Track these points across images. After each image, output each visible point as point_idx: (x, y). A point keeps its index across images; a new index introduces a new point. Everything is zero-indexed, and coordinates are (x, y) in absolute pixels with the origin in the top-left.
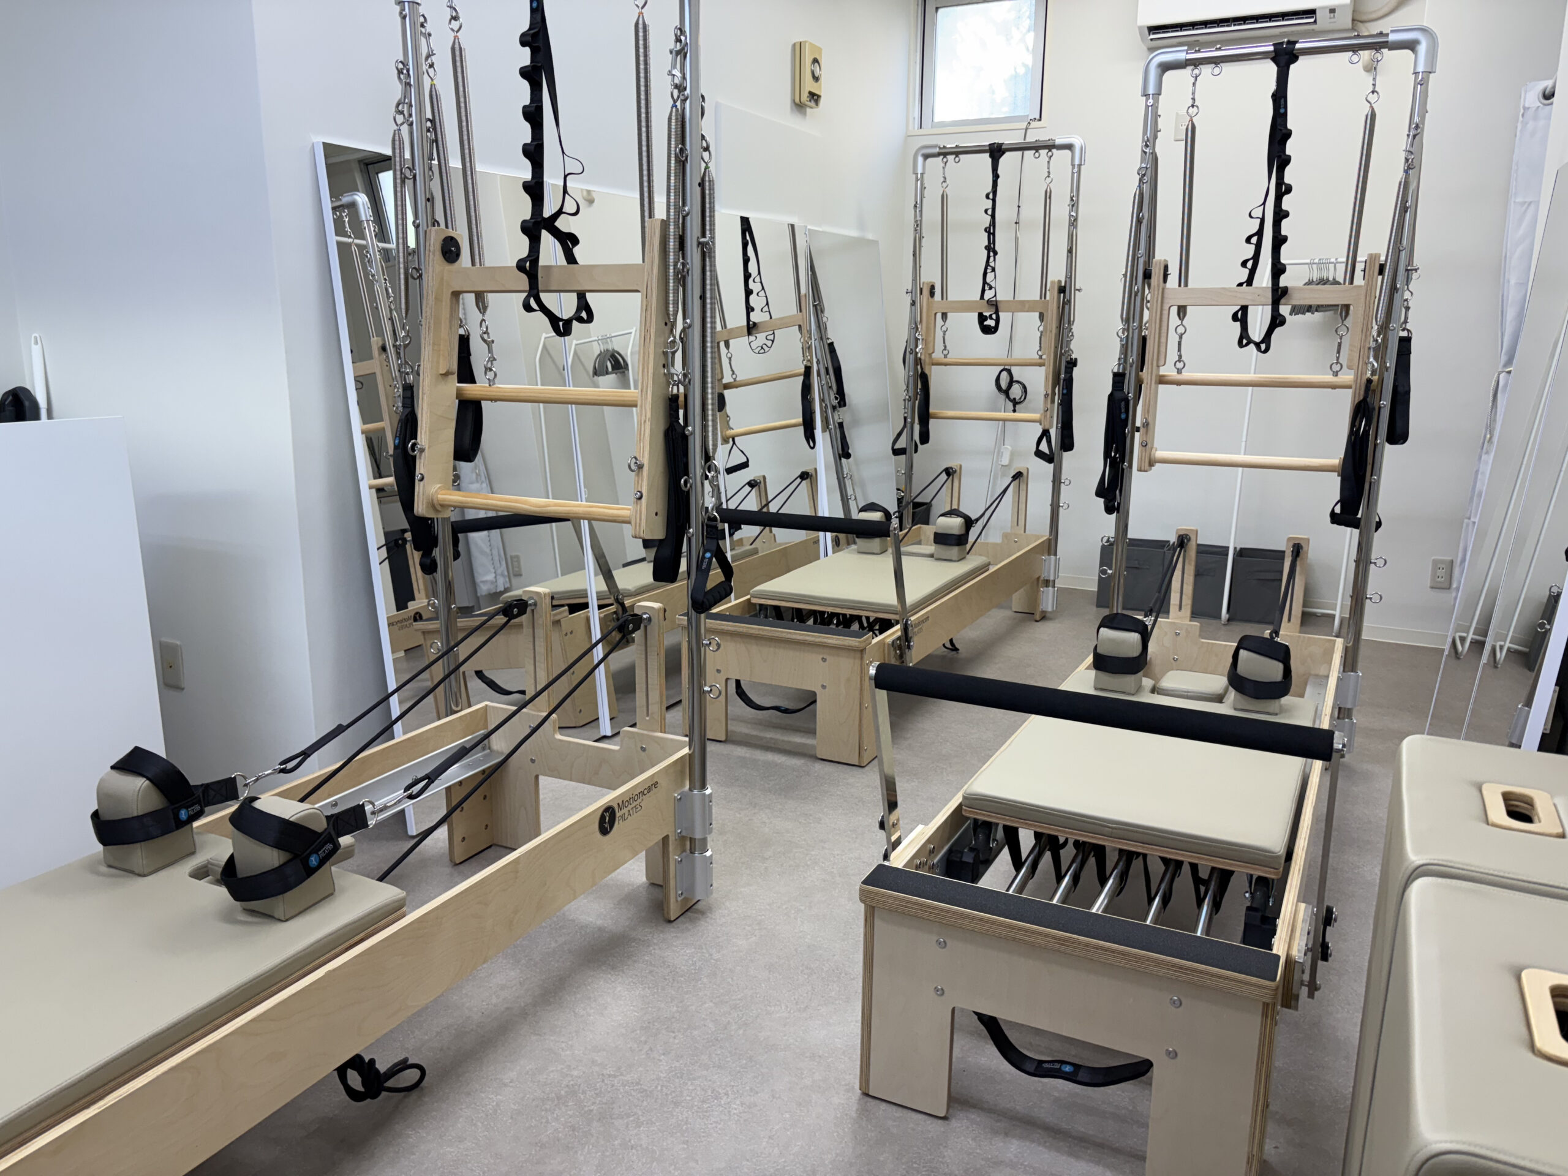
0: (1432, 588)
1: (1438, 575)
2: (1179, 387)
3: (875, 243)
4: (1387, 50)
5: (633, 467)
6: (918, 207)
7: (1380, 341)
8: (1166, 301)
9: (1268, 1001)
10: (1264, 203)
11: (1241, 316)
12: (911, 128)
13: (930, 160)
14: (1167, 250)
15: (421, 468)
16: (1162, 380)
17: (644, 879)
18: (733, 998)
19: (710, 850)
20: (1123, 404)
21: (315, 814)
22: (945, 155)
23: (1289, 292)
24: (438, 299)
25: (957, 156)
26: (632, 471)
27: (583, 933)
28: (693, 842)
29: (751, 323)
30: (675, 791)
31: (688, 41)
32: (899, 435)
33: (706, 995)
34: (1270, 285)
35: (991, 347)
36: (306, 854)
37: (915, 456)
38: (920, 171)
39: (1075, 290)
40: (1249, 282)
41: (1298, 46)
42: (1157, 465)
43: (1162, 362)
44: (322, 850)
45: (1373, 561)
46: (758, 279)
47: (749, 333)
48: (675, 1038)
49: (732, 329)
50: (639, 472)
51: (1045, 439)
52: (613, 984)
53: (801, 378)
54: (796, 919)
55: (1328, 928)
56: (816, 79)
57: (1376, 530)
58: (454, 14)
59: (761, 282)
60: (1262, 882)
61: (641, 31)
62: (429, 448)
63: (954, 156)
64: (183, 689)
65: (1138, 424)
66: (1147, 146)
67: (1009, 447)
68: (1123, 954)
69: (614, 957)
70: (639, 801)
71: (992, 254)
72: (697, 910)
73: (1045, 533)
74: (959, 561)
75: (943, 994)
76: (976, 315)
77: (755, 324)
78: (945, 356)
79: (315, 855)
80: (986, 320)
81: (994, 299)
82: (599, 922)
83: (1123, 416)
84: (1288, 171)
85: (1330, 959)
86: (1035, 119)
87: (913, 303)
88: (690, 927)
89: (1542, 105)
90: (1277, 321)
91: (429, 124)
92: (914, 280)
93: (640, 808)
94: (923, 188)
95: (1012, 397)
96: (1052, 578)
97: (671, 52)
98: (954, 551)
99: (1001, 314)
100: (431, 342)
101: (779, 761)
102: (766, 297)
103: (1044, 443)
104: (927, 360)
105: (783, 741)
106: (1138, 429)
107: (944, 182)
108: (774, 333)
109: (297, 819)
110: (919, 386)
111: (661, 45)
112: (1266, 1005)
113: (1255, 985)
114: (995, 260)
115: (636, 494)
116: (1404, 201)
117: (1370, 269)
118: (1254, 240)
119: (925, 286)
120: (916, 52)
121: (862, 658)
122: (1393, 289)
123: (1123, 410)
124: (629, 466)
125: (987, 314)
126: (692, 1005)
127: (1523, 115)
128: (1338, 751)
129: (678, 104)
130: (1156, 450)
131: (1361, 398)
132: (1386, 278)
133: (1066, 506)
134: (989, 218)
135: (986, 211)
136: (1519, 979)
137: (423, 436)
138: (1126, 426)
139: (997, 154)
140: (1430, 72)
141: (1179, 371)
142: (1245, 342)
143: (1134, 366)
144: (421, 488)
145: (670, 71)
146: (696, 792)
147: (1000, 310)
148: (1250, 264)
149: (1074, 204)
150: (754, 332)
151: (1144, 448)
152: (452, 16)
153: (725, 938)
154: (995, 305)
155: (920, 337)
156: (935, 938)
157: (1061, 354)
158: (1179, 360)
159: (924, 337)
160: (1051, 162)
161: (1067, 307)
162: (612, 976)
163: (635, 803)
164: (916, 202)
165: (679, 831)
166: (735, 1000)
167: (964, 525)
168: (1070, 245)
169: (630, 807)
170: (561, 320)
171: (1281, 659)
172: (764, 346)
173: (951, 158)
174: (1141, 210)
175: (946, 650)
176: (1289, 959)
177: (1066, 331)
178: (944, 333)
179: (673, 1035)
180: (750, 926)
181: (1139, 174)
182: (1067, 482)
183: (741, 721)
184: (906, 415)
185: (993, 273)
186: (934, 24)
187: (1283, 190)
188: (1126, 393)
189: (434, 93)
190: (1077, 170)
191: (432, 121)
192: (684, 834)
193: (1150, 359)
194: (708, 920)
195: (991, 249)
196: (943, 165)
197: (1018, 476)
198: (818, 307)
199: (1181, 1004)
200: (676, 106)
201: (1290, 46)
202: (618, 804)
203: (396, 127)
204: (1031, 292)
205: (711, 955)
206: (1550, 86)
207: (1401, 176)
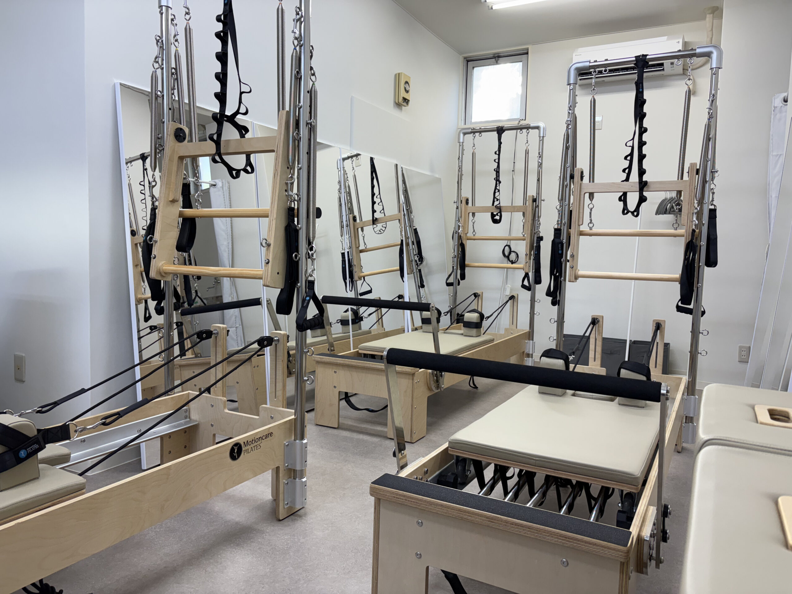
0: (739, 361)
1: (742, 354)
2: (591, 237)
3: (439, 180)
4: (696, 57)
5: (264, 244)
6: (460, 159)
7: (698, 209)
8: (582, 190)
9: (622, 560)
10: (633, 139)
11: (623, 198)
12: (460, 125)
13: (466, 136)
14: (583, 163)
15: (155, 251)
16: (582, 234)
17: (270, 497)
18: (306, 565)
19: (305, 478)
20: (560, 245)
21: (29, 425)
22: (474, 133)
23: (648, 184)
24: (171, 160)
25: (480, 133)
26: (264, 247)
27: (226, 525)
28: (295, 471)
29: (374, 218)
30: (285, 441)
31: (303, 15)
32: (450, 276)
33: (289, 563)
34: (638, 181)
35: (499, 230)
36: (16, 449)
37: (458, 287)
38: (461, 141)
39: (541, 200)
40: (627, 179)
41: (648, 57)
42: (580, 279)
43: (581, 223)
44: (30, 448)
45: (701, 332)
46: (379, 196)
47: (373, 224)
48: (263, 588)
49: (365, 222)
50: (268, 248)
51: (526, 279)
52: (235, 555)
53: (399, 247)
54: (355, 521)
55: (666, 519)
56: (407, 92)
57: (702, 316)
58: (187, 11)
59: (380, 198)
60: (629, 495)
61: (280, 13)
62: (160, 240)
63: (479, 133)
64: (24, 382)
65: (568, 258)
66: (570, 109)
67: (510, 286)
68: (529, 528)
69: (241, 539)
70: (259, 443)
71: (498, 183)
72: (297, 515)
73: (527, 329)
74: (476, 337)
75: (420, 557)
76: (490, 214)
77: (376, 219)
78: (474, 235)
79: (24, 450)
80: (495, 216)
81: (499, 205)
82: (237, 519)
83: (560, 252)
84: (645, 120)
85: (668, 541)
86: (523, 119)
87: (457, 208)
88: (291, 524)
89: (783, 105)
90: (642, 199)
91: (173, 71)
92: (458, 196)
93: (259, 447)
94: (463, 150)
95: (511, 260)
96: (531, 353)
97: (294, 20)
98: (474, 331)
99: (503, 213)
100: (165, 183)
101: (366, 439)
102: (383, 205)
103: (526, 281)
104: (464, 237)
105: (371, 429)
106: (568, 261)
107: (474, 146)
108: (386, 224)
109: (14, 426)
110: (460, 250)
111: (290, 16)
112: (622, 564)
113: (614, 549)
114: (499, 185)
115: (266, 261)
116: (708, 134)
117: (691, 172)
118: (629, 158)
119: (463, 199)
120: (463, 88)
121: (413, 379)
122: (705, 182)
123: (560, 249)
124: (261, 244)
125: (495, 213)
126: (279, 568)
127: (774, 111)
128: (663, 394)
129: (298, 48)
130: (579, 270)
131: (690, 239)
132: (700, 176)
133: (538, 314)
134: (497, 164)
135: (495, 160)
136: (776, 503)
137: (157, 234)
138: (562, 257)
139: (501, 132)
140: (719, 68)
141: (591, 229)
142: (626, 211)
143: (566, 225)
144: (154, 263)
145: (293, 31)
146: (297, 441)
147: (502, 211)
148: (627, 171)
149: (541, 156)
150: (376, 223)
151: (572, 269)
152: (186, 12)
153: (310, 531)
154: (500, 209)
155: (460, 225)
156: (416, 520)
157: (534, 233)
158: (591, 223)
159: (463, 225)
160: (529, 135)
161: (537, 209)
162: (236, 549)
163: (256, 444)
164: (459, 157)
165: (286, 465)
166: (307, 566)
167: (479, 317)
168: (538, 177)
169: (252, 445)
170: (235, 170)
171: (645, 374)
172: (381, 230)
173: (477, 134)
174: (568, 143)
175: (471, 388)
176: (640, 538)
177: (536, 222)
178: (474, 223)
179: (263, 586)
180: (326, 524)
181: (566, 124)
182: (538, 301)
183: (350, 419)
184: (453, 265)
185: (499, 193)
186: (472, 75)
187: (643, 131)
188: (562, 240)
189: (177, 54)
190: (542, 139)
191: (176, 69)
192: (289, 467)
193: (574, 221)
194: (303, 521)
195: (498, 180)
196: (474, 138)
197: (512, 298)
198: (409, 210)
199: (568, 564)
200: (296, 49)
201: (644, 57)
202: (244, 442)
203: (154, 70)
204: (519, 202)
205: (299, 540)
206: (786, 96)
207: (706, 122)
